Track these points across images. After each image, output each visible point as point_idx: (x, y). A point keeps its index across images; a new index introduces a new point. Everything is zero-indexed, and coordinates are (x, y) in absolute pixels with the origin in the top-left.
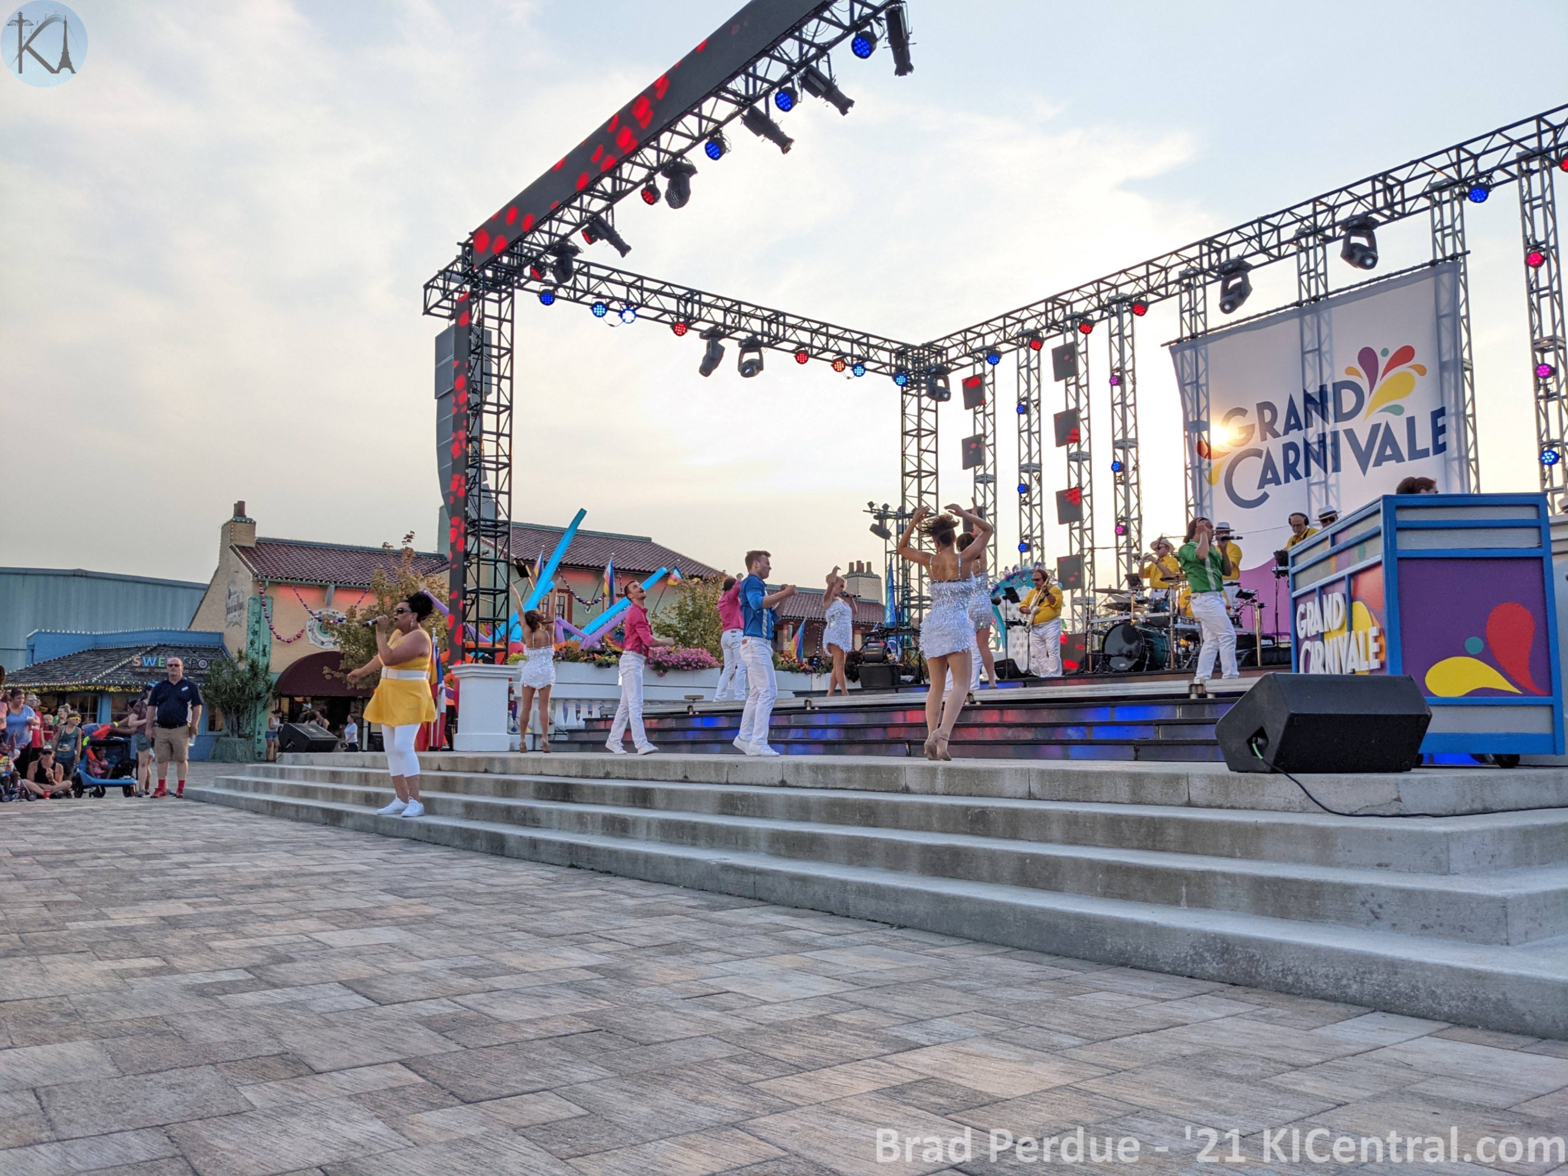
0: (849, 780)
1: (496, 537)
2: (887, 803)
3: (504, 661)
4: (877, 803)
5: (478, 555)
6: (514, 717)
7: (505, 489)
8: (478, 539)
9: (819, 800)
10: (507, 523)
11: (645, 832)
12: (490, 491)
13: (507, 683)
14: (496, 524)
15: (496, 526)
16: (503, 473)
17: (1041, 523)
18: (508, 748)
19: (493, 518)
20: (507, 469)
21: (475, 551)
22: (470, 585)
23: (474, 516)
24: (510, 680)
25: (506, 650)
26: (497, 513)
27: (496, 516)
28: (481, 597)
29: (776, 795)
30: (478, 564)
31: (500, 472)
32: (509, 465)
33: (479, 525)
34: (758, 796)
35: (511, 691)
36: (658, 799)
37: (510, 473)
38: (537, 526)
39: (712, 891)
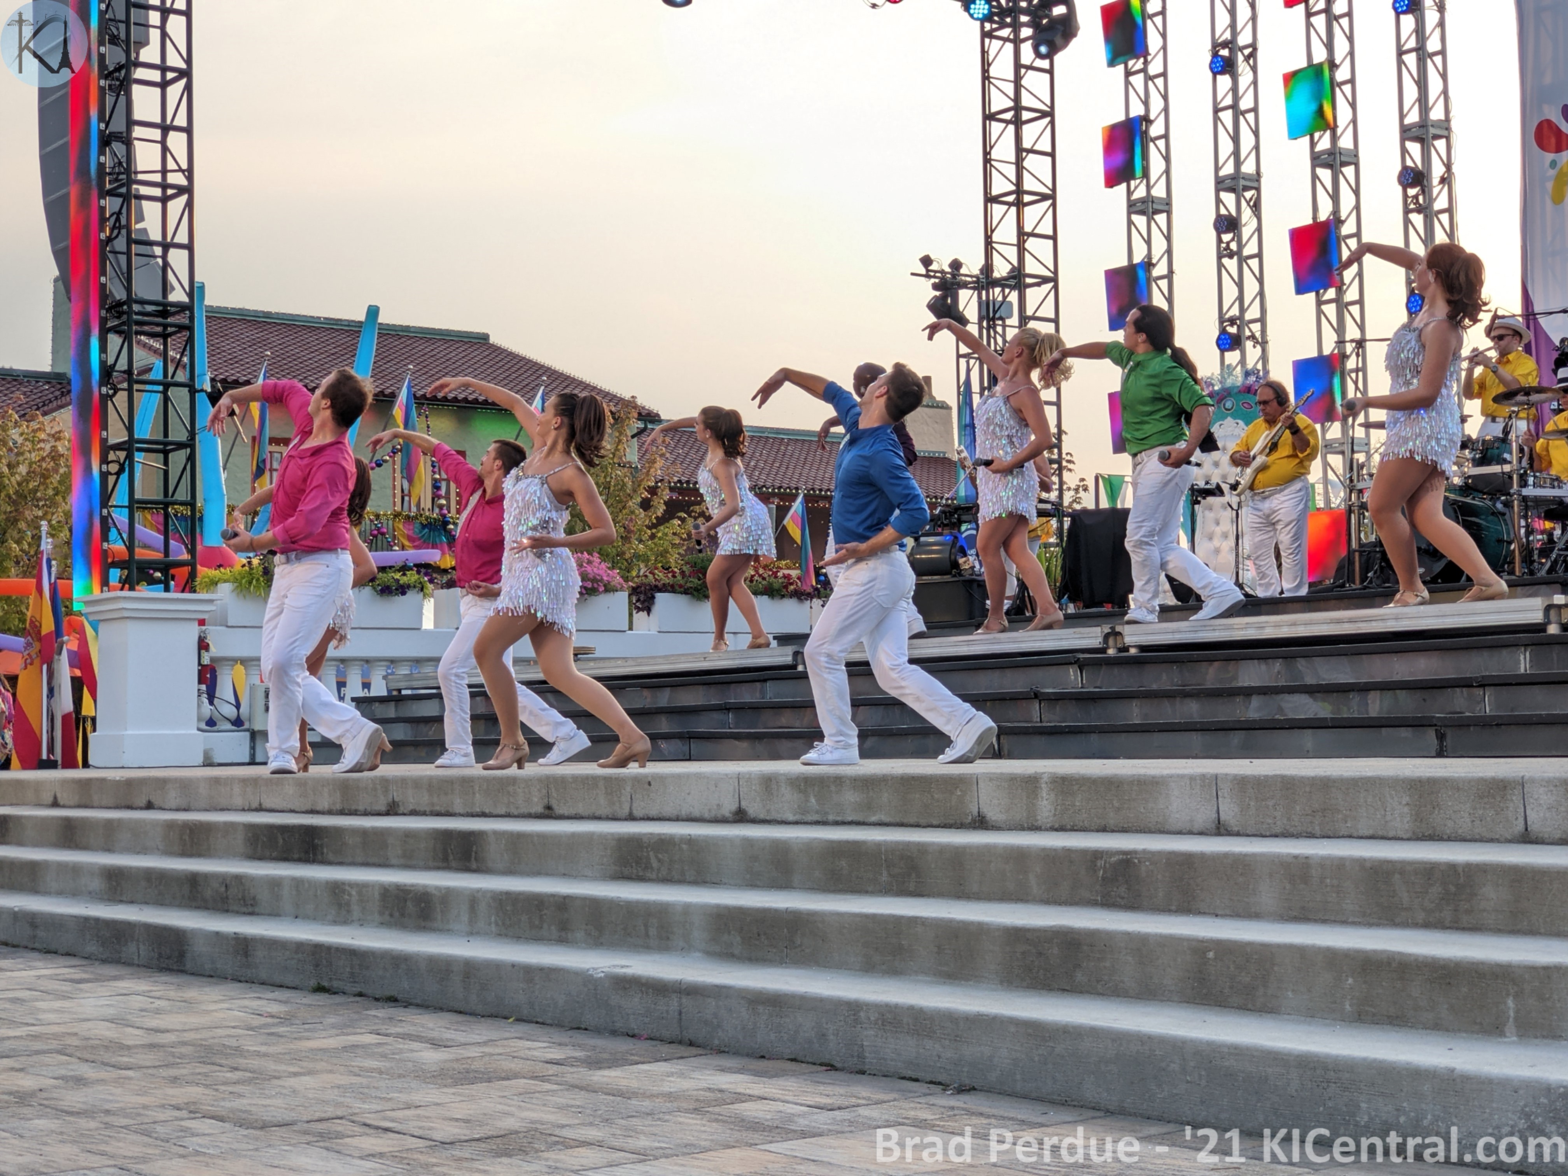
0: (869, 807)
1: (165, 336)
2: (943, 849)
3: (189, 586)
4: (922, 849)
5: (129, 372)
6: (211, 699)
7: (182, 237)
8: (127, 337)
9: (809, 846)
10: (186, 308)
11: (465, 918)
12: (151, 243)
13: (193, 632)
14: (165, 310)
15: (164, 314)
16: (176, 206)
17: (1261, 294)
18: (200, 760)
19: (159, 297)
20: (184, 198)
21: (122, 364)
22: (116, 434)
23: (120, 294)
24: (202, 622)
25: (192, 564)
26: (166, 287)
27: (165, 294)
28: (139, 457)
29: (724, 839)
30: (130, 390)
31: (171, 204)
32: (187, 190)
33: (130, 313)
34: (690, 841)
35: (203, 645)
36: (494, 853)
37: (190, 205)
38: (256, 314)
39: (598, 1031)
